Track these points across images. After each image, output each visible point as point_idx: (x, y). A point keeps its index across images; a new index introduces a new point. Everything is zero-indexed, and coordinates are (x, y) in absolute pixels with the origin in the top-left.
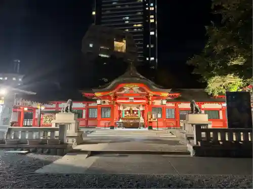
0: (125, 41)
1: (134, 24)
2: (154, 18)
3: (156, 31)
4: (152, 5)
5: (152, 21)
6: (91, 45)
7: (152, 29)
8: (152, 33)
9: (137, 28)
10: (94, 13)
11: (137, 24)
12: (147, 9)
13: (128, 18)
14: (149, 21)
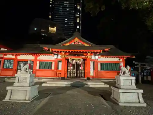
0: (55, 27)
1: (69, 23)
2: (80, 20)
3: (80, 26)
4: (78, 13)
5: (78, 21)
6: (35, 29)
7: (78, 25)
8: (78, 27)
9: (71, 24)
10: (50, 17)
11: (71, 22)
12: (76, 15)
13: (66, 19)
14: (77, 21)
